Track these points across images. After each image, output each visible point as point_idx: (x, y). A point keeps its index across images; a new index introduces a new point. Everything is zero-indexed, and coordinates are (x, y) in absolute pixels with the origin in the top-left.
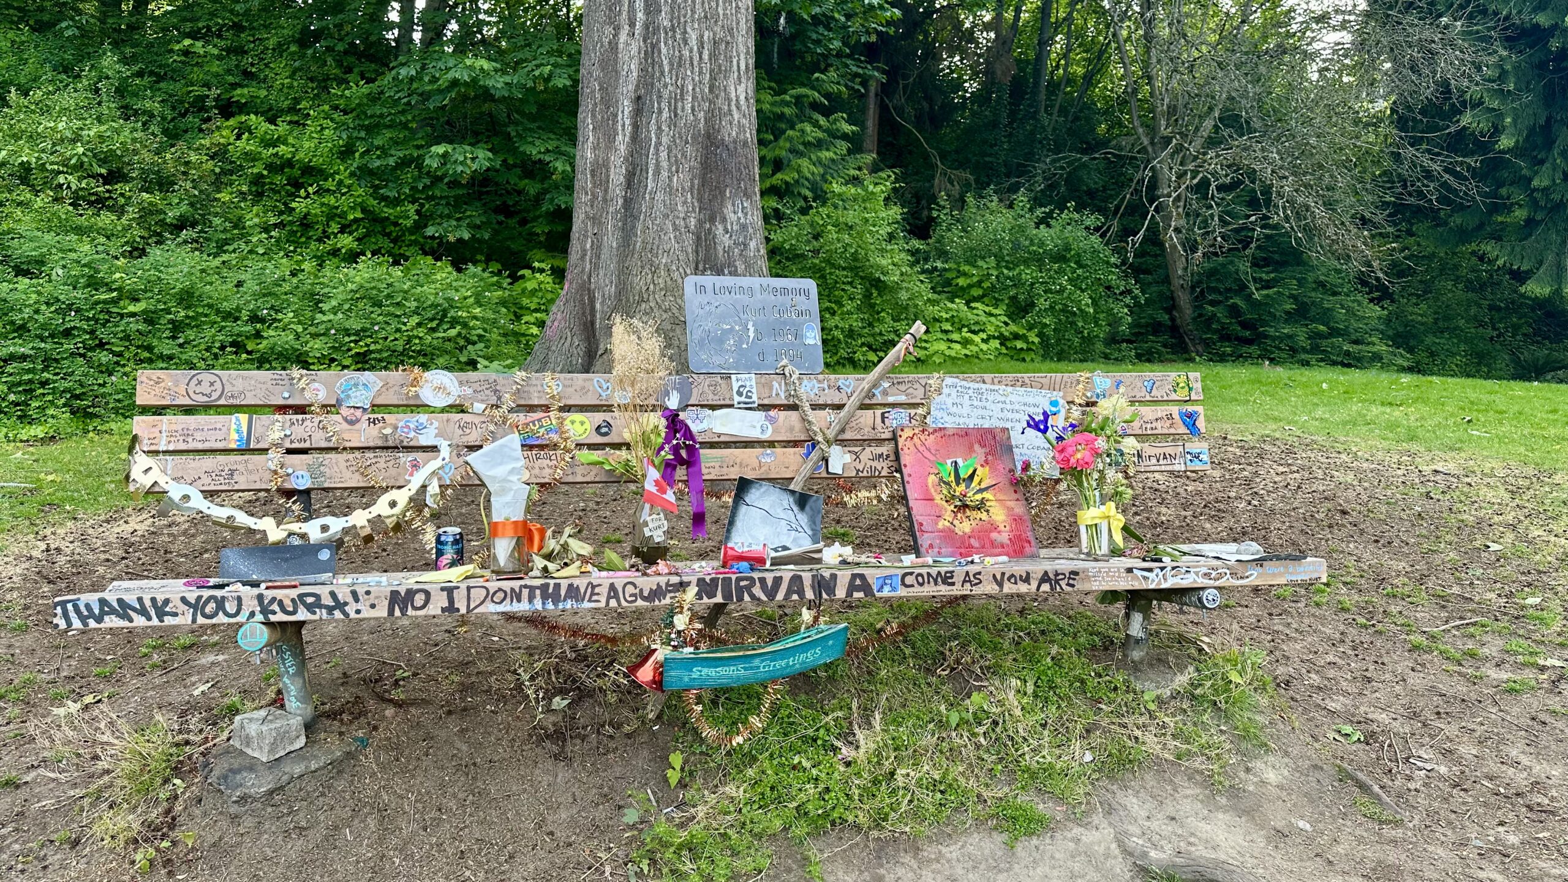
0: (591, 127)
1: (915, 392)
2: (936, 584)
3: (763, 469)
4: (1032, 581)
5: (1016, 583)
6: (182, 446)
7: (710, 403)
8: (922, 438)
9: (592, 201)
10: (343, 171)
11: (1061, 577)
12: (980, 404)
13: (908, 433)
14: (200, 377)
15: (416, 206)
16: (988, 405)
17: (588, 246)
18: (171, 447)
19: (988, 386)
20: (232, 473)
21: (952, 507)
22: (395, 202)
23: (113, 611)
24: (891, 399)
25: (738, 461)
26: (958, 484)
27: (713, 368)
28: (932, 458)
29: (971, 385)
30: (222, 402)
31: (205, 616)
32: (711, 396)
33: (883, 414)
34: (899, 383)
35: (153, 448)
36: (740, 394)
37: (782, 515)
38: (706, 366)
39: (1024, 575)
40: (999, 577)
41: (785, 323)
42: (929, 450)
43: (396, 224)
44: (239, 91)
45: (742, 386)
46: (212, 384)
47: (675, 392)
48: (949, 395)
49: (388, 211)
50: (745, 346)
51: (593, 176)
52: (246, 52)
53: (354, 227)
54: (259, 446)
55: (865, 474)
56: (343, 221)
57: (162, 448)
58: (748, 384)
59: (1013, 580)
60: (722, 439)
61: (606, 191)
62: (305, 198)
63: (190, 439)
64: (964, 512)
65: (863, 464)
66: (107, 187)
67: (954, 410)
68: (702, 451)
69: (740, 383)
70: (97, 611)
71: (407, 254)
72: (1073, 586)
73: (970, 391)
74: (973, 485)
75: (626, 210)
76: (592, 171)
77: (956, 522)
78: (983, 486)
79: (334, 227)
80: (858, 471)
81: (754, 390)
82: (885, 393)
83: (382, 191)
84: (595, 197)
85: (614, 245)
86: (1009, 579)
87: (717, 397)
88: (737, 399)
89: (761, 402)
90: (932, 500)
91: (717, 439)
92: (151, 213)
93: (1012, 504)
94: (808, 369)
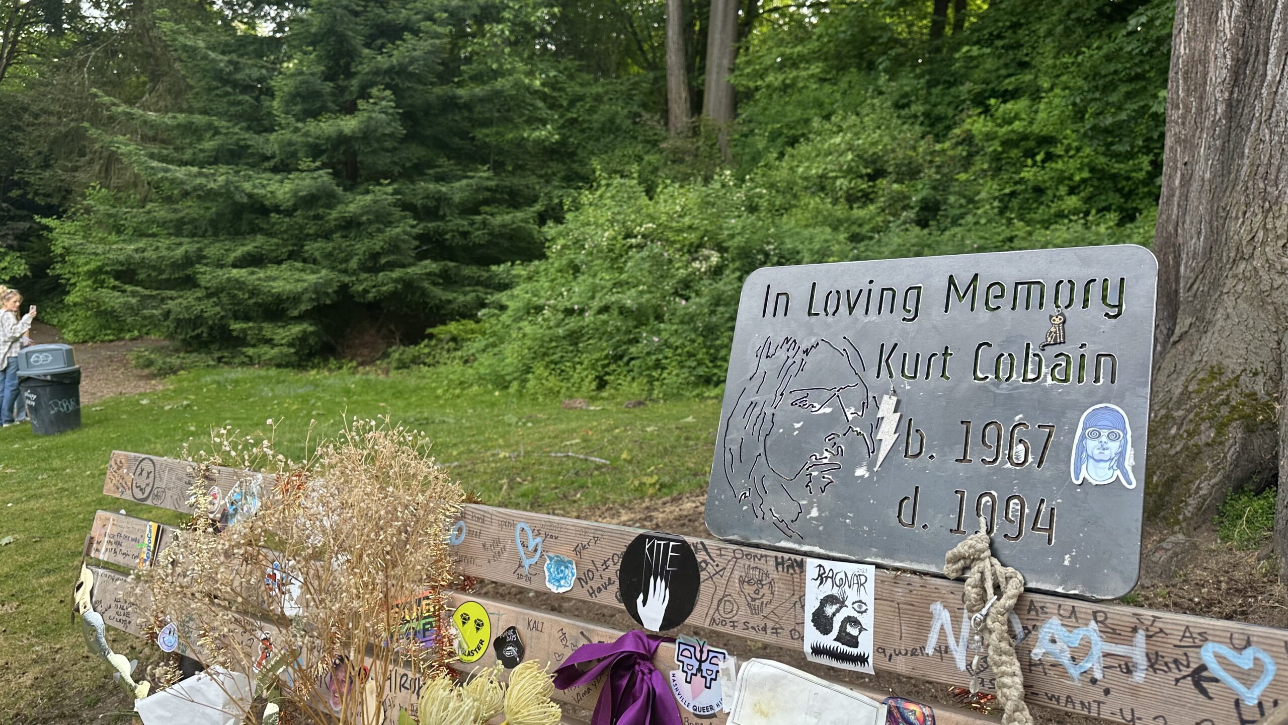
7: (740, 633)
32: (743, 614)
36: (822, 623)
41: (1011, 402)
45: (830, 599)
46: (148, 475)
47: (661, 585)
50: (861, 472)
51: (1185, 80)
53: (1082, 187)
56: (1071, 183)
58: (852, 595)
61: (1201, 98)
66: (871, 184)
69: (828, 589)
75: (1230, 119)
76: (1186, 73)
79: (1063, 190)
81: (867, 620)
83: (1113, 148)
84: (1187, 109)
85: (1208, 176)
87: (756, 621)
88: (812, 636)
89: (886, 665)
92: (899, 200)
94: (1068, 575)
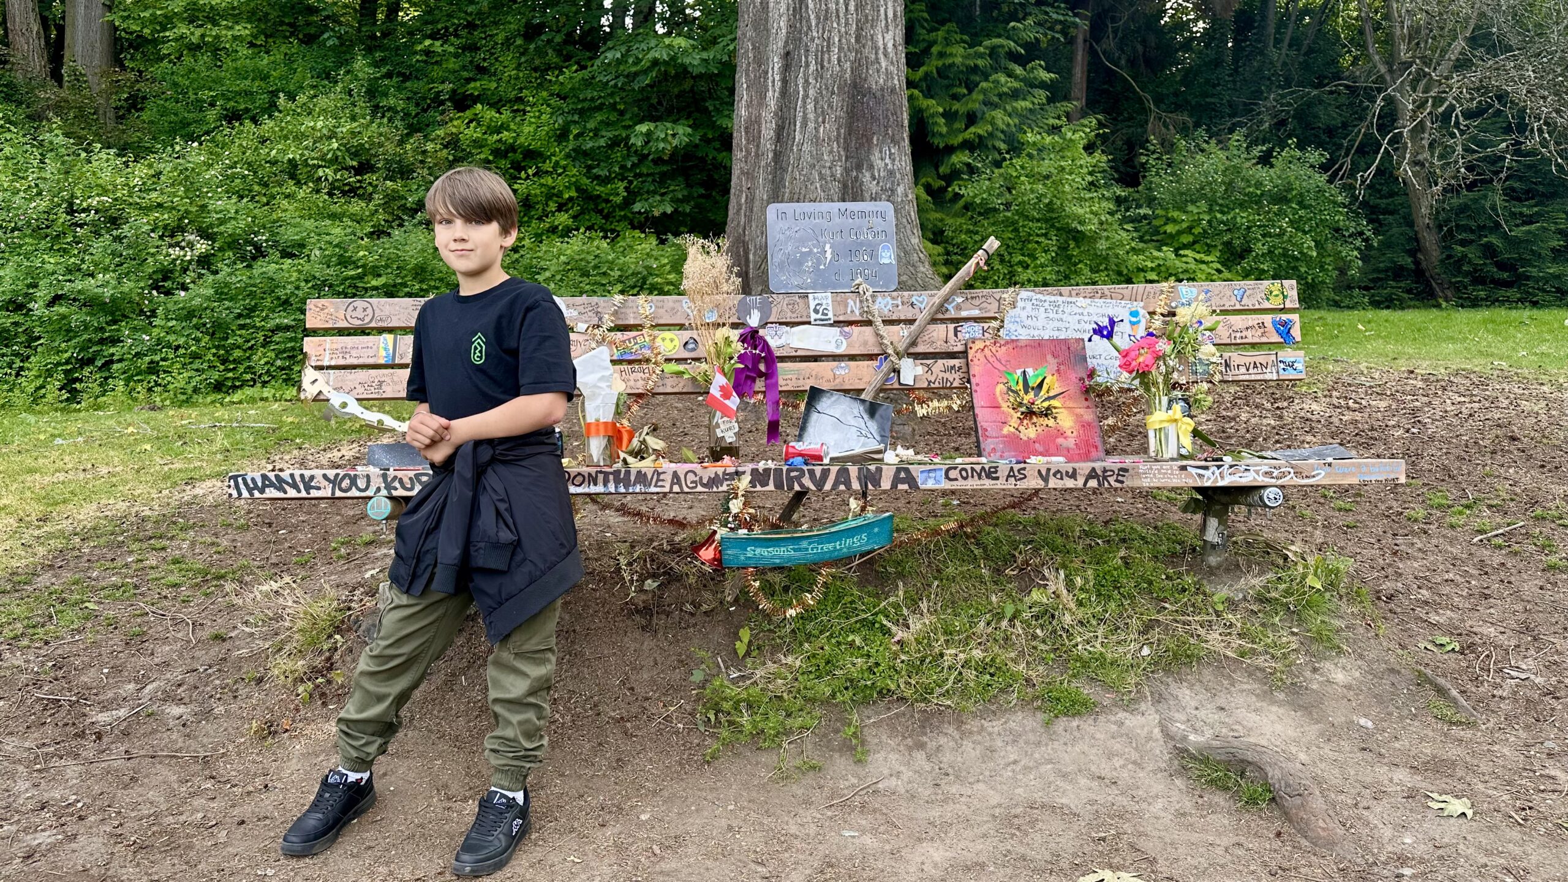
0: (745, 86)
1: (989, 307)
2: (980, 478)
3: (837, 381)
4: (1078, 477)
5: (1062, 479)
6: (341, 362)
7: (788, 320)
8: (994, 350)
9: (746, 157)
10: (558, 153)
11: (1109, 473)
12: (1056, 316)
13: (979, 345)
14: (355, 304)
15: (625, 184)
16: (1064, 317)
17: (743, 200)
18: (333, 363)
19: (1063, 298)
20: (381, 383)
21: (1019, 414)
22: (605, 181)
23: (272, 485)
24: (964, 314)
25: (814, 373)
26: (1026, 392)
27: (791, 288)
28: (1001, 368)
29: (1048, 298)
30: (373, 325)
31: (341, 490)
32: (789, 314)
33: (956, 328)
34: (972, 298)
35: (319, 363)
36: (816, 311)
37: (853, 422)
38: (785, 286)
39: (1071, 471)
40: (1044, 473)
41: (862, 244)
42: (999, 361)
43: (607, 201)
44: (472, 85)
45: (818, 304)
46: (365, 310)
47: (756, 311)
48: (1024, 308)
49: (600, 190)
50: (822, 267)
51: (747, 133)
52: (479, 49)
53: (570, 205)
54: (402, 362)
55: (937, 385)
56: (560, 200)
57: (326, 363)
58: (824, 302)
59: (1059, 476)
60: (799, 353)
61: (758, 146)
62: (525, 180)
63: (347, 356)
64: (1031, 419)
65: (935, 375)
66: (358, 178)
67: (1028, 322)
68: (779, 365)
69: (817, 302)
70: (260, 484)
71: (618, 229)
72: (1122, 482)
73: (1046, 304)
74: (1042, 393)
75: (776, 163)
76: (746, 128)
77: (1021, 428)
78: (1051, 394)
79: (553, 206)
80: (930, 382)
81: (830, 308)
82: (958, 308)
83: (594, 171)
84: (748, 152)
85: (765, 197)
86: (1055, 475)
87: (795, 315)
88: (813, 316)
89: (837, 319)
90: (999, 407)
91: (794, 354)
92: (394, 199)
93: (1081, 411)
94: (882, 287)
